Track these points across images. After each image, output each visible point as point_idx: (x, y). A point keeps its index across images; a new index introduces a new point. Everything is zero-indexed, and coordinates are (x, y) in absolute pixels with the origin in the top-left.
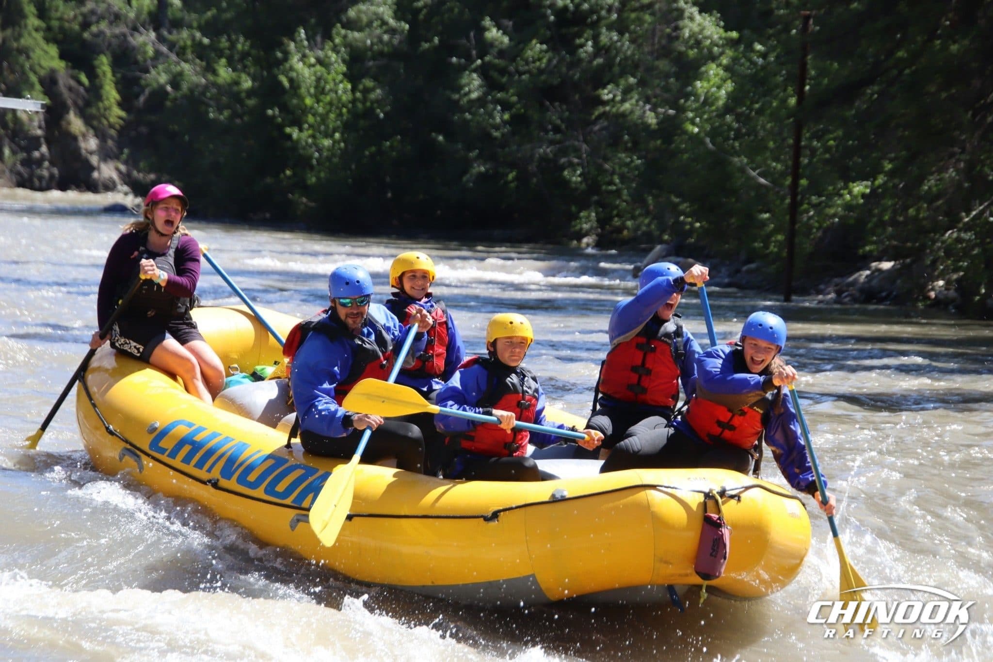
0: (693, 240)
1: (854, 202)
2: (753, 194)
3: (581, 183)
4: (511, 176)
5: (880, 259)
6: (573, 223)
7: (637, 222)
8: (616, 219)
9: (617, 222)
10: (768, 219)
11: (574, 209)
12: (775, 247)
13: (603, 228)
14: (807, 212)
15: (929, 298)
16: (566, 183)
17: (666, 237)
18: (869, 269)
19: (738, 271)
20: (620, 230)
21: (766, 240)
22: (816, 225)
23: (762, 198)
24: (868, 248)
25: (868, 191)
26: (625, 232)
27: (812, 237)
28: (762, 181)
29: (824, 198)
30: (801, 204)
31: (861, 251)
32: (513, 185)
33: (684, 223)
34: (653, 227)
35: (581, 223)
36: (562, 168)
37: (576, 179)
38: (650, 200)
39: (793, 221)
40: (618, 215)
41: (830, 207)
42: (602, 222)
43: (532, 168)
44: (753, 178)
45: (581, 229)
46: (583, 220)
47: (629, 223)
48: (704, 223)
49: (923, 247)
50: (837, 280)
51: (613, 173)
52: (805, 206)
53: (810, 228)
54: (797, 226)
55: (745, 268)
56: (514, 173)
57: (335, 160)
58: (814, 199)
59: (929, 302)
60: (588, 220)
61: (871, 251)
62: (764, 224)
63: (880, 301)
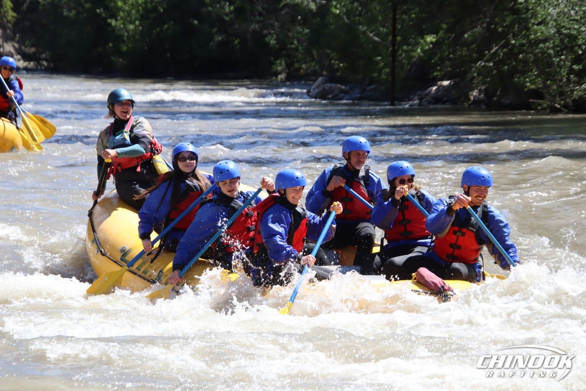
0: (339, 74)
1: (427, 48)
2: (371, 46)
3: (276, 44)
4: (237, 42)
5: (442, 80)
6: (273, 67)
7: (308, 65)
8: (296, 64)
9: (297, 65)
10: (381, 60)
11: (272, 59)
12: (384, 75)
13: (289, 70)
14: (401, 55)
15: (469, 99)
16: (267, 44)
17: (325, 73)
18: (436, 85)
19: (365, 90)
20: (298, 70)
21: (380, 71)
22: (407, 62)
23: (376, 49)
24: (435, 74)
25: (434, 40)
26: (302, 71)
27: (405, 69)
28: (376, 39)
29: (410, 47)
30: (398, 50)
31: (431, 77)
32: (238, 47)
33: (334, 65)
34: (317, 67)
35: (277, 67)
36: (265, 36)
37: (273, 42)
38: (315, 52)
39: (394, 61)
40: (297, 62)
41: (413, 51)
42: (289, 66)
43: (248, 36)
44: (372, 38)
45: (277, 70)
46: (278, 65)
47: (304, 66)
48: (345, 64)
49: (465, 72)
50: (419, 92)
51: (294, 38)
52: (400, 52)
53: (403, 64)
54: (396, 63)
55: (368, 88)
56: (238, 40)
57: (137, 36)
58: (405, 47)
59: (470, 102)
60: (280, 66)
61: (437, 76)
62: (377, 63)
63: (444, 103)
